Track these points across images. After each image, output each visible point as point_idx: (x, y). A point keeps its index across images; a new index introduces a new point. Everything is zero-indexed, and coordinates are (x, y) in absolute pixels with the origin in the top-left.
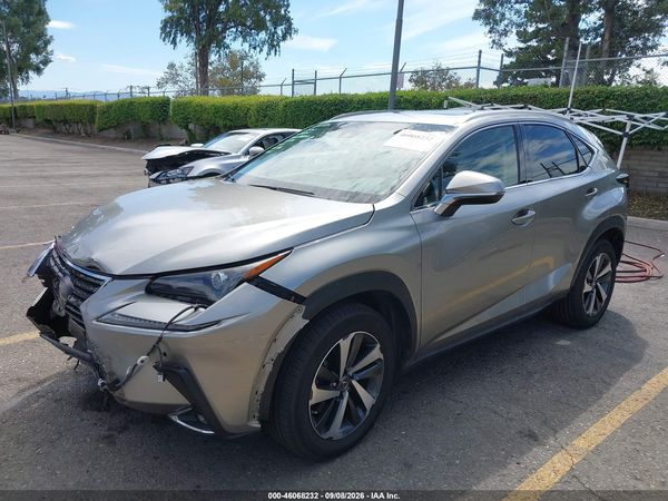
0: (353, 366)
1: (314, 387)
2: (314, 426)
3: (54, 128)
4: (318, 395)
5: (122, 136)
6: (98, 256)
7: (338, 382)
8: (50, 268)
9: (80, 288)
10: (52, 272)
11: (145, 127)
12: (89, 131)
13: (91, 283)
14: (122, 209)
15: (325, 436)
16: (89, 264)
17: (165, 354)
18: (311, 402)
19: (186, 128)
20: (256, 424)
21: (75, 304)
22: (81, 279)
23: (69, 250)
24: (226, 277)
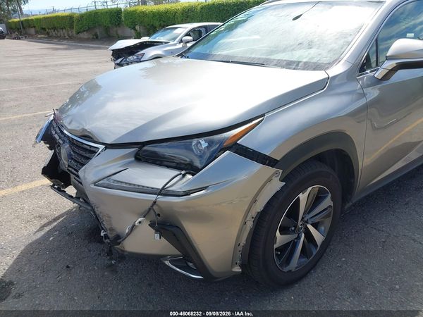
0: (308, 213)
1: (278, 232)
2: (278, 263)
3: (48, 34)
4: (280, 239)
5: (91, 37)
6: (90, 127)
7: (296, 226)
8: (52, 135)
9: (78, 154)
10: (54, 139)
11: (107, 29)
12: (71, 35)
13: (87, 150)
14: (100, 87)
15: (286, 269)
16: (83, 134)
17: (159, 215)
18: (275, 246)
19: (134, 28)
20: (237, 269)
21: (75, 167)
22: (78, 147)
23: (66, 122)
24: (206, 145)
